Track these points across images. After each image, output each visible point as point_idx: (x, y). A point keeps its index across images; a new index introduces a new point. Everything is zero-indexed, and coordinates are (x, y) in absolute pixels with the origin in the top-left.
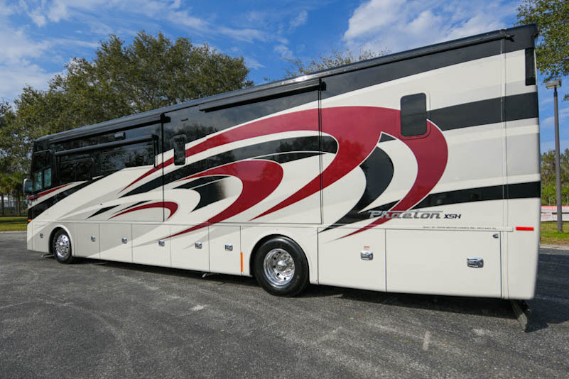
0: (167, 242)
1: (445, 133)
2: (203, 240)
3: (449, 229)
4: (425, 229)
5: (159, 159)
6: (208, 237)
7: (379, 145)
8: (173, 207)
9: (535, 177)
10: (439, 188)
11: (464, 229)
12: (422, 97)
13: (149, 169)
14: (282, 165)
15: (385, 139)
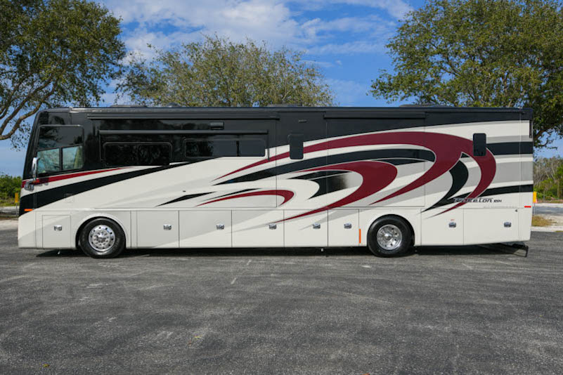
0: (280, 226)
1: (494, 156)
2: (323, 221)
3: (496, 208)
4: (485, 208)
5: (273, 152)
6: (328, 219)
7: (461, 159)
8: (288, 195)
9: (531, 182)
10: (492, 186)
11: (503, 208)
12: (484, 135)
13: (259, 160)
14: (396, 167)
15: (464, 156)
